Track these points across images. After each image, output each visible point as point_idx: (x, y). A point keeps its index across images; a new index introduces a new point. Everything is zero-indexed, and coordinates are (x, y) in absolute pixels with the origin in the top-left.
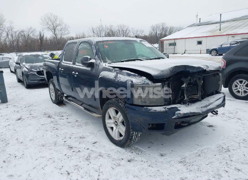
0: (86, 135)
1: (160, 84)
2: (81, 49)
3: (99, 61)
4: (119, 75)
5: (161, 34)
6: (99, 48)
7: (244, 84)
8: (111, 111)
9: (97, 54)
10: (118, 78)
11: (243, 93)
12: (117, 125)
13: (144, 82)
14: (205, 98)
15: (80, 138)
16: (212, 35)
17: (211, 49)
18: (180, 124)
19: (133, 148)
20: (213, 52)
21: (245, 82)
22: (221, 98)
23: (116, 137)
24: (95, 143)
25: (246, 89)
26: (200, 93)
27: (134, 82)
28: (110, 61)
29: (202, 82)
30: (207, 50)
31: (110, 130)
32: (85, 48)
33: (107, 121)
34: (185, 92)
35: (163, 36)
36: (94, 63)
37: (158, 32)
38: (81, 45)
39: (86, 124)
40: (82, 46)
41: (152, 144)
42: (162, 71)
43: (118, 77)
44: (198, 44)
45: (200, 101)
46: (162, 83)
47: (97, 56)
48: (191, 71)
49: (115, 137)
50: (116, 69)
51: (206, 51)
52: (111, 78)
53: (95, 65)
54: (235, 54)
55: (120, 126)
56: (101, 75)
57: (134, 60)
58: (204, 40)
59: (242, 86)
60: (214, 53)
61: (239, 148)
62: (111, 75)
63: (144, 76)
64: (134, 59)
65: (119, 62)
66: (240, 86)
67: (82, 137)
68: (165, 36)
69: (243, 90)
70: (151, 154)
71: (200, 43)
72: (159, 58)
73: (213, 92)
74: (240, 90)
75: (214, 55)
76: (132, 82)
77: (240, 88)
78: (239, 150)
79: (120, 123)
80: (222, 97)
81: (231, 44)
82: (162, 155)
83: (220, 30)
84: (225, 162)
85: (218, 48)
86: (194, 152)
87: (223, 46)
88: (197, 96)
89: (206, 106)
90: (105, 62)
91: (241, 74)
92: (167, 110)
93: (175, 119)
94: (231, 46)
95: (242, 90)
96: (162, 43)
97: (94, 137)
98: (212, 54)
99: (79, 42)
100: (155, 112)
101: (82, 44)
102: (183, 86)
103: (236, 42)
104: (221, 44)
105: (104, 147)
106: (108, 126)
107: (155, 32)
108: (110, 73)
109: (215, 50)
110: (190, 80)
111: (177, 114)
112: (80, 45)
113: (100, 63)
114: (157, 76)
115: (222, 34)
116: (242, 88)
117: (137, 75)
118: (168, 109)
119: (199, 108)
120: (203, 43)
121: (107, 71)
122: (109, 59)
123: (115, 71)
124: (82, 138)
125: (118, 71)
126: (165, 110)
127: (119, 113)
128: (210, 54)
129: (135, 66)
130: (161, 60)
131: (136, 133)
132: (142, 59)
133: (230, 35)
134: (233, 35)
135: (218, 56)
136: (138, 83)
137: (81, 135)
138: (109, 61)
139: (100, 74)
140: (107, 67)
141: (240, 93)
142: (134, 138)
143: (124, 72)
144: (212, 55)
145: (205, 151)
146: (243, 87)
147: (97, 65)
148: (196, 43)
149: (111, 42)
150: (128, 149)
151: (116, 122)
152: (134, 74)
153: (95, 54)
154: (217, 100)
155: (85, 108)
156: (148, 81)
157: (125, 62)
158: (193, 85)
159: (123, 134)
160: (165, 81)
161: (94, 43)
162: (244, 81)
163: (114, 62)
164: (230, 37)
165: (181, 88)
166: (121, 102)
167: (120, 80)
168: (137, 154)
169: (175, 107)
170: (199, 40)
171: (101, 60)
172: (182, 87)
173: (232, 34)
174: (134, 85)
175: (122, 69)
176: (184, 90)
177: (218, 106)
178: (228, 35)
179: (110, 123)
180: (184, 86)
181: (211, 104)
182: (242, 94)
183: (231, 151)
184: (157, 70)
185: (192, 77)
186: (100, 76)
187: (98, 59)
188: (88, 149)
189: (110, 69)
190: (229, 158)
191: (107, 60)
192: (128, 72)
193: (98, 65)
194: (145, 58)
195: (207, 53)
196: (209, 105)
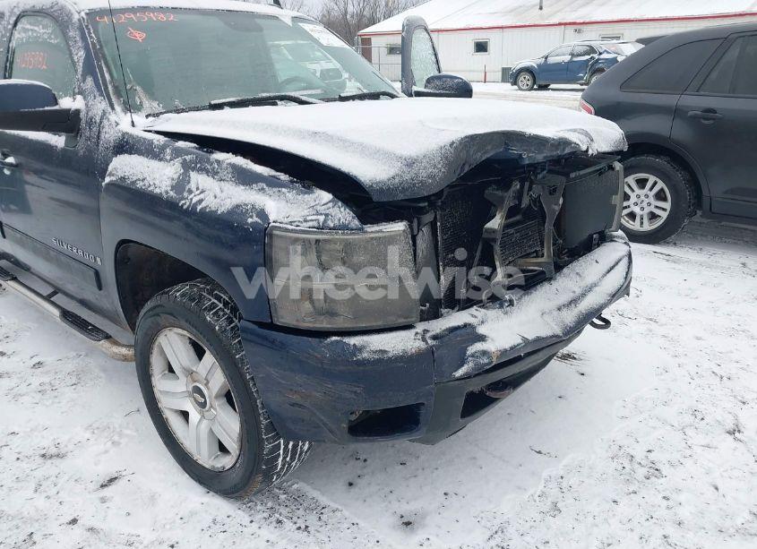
0: (69, 440)
1: (400, 226)
2: (23, 44)
3: (100, 105)
4: (198, 179)
5: (361, 16)
6: (99, 42)
7: (651, 189)
8: (173, 344)
9: (90, 69)
10: (190, 192)
11: (646, 221)
12: (203, 405)
13: (322, 218)
14: (566, 264)
15: (41, 460)
16: (518, 24)
17: (518, 67)
18: (482, 392)
19: (283, 497)
20: (522, 78)
21: (655, 183)
22: (620, 260)
23: (205, 457)
24: (112, 480)
25: (657, 207)
26: (549, 248)
27: (272, 218)
28: (155, 104)
29: (561, 201)
30: (505, 71)
31: (175, 423)
32: (36, 42)
33: (160, 384)
34: (497, 248)
35: (365, 20)
36: (78, 112)
37: (351, 9)
38: (19, 26)
39: (78, 378)
40: (25, 30)
41: (360, 463)
42: (410, 163)
43: (193, 186)
44: (477, 51)
45: (550, 279)
46: (411, 222)
47: (89, 80)
48: (528, 157)
49: (200, 454)
50: (181, 144)
51: (499, 75)
52: (157, 191)
53: (83, 124)
54: (624, 86)
55: (215, 409)
56: (111, 175)
57: (271, 101)
58: (494, 40)
59: (643, 198)
60: (525, 80)
61: (688, 452)
62: (158, 175)
63: (321, 188)
64: (272, 94)
65: (198, 109)
66: (638, 196)
67: (53, 451)
68: (373, 22)
69: (647, 210)
70: (362, 524)
71: (481, 47)
72: (375, 96)
73: (591, 236)
74: (637, 210)
75: (525, 87)
76: (262, 214)
77: (636, 204)
78: (688, 463)
79: (217, 397)
80: (623, 257)
81: (573, 55)
82: (408, 524)
83: (541, 8)
84: (660, 533)
85: (538, 65)
86: (531, 492)
87: (552, 60)
88: (540, 260)
89: (574, 302)
90: (130, 107)
91: (642, 154)
92: (434, 343)
93: (467, 377)
94: (575, 59)
95: (642, 209)
96: (366, 41)
97: (106, 452)
98: (520, 84)
99: (12, 12)
100: (379, 361)
101: (23, 20)
102: (489, 225)
103: (588, 48)
104: (545, 54)
105: (153, 499)
106: (167, 404)
107: (342, 7)
108: (154, 164)
109: (528, 70)
110: (519, 196)
111: (473, 356)
112: (15, 24)
113: (104, 113)
114: (385, 189)
115: (546, 22)
116: (645, 204)
117: (283, 177)
118: (435, 338)
119: (550, 312)
120: (491, 47)
121: (139, 153)
122: (152, 95)
123: (178, 153)
124: (51, 457)
125: (188, 158)
126: (422, 345)
127: (209, 358)
128: (515, 83)
129: (276, 130)
130: (384, 103)
131: (290, 446)
132: (304, 98)
133: (570, 24)
134: (578, 26)
135: (536, 90)
136: (291, 223)
137: (46, 442)
138: (150, 105)
139: (110, 168)
140: (137, 132)
141: (638, 219)
142: (283, 465)
143: (218, 162)
144: (520, 89)
145: (574, 481)
146: (647, 201)
147: (90, 122)
148: (472, 47)
149: (161, 16)
150: (259, 507)
151: (198, 390)
152: (273, 172)
153: (80, 70)
154: (609, 271)
155: (67, 315)
156: (343, 214)
157: (227, 110)
158: (526, 217)
159: (233, 446)
160: (421, 211)
161: (76, 17)
162: (652, 179)
163: (178, 111)
164: (570, 29)
165: (485, 235)
166: (213, 306)
167: (203, 204)
168: (299, 528)
169: (465, 325)
170: (481, 37)
171: (110, 100)
172: (487, 230)
173: (574, 23)
174: (275, 232)
175: (209, 144)
176: (494, 240)
177: (614, 296)
178: (565, 24)
179: (172, 392)
180: (495, 223)
181: (590, 289)
182: (642, 223)
183: (664, 473)
184: (388, 156)
185: (527, 184)
186: (107, 180)
187: (97, 94)
188: (74, 521)
189: (151, 142)
190: (668, 508)
191: (141, 96)
192: (240, 161)
193: (97, 125)
194: (319, 91)
195: (504, 80)
196: (583, 295)
